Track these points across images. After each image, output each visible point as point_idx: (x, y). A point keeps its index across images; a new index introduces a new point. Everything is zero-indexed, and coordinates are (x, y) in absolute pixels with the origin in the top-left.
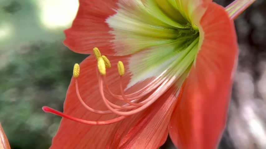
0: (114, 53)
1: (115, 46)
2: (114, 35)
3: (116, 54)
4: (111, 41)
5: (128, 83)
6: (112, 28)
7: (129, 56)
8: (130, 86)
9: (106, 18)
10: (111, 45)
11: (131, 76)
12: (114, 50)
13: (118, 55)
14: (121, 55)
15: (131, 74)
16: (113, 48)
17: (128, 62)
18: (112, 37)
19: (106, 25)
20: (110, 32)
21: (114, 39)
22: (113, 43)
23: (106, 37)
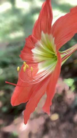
4: (33, 57)
5: (37, 72)
7: (38, 63)
8: (38, 73)
9: (31, 49)
10: (33, 59)
11: (39, 69)
14: (36, 62)
18: (33, 56)
19: (31, 52)
20: (32, 54)
23: (31, 56)
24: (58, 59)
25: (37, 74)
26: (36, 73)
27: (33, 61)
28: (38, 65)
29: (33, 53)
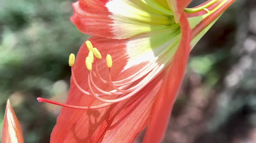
0: (114, 36)
1: (114, 30)
2: (113, 20)
3: (115, 37)
4: (111, 25)
5: (124, 65)
6: (111, 13)
7: (127, 40)
8: (126, 68)
9: (106, 2)
10: (111, 29)
11: (128, 58)
12: (113, 33)
13: (117, 38)
14: (120, 38)
15: (128, 57)
16: (112, 32)
17: (126, 45)
18: (110, 21)
19: (106, 9)
20: (110, 16)
21: (113, 23)
22: (112, 27)
23: (106, 21)
24: (181, 29)
25: (122, 71)
26: (122, 68)
27: (111, 34)
28: (125, 46)
29: (110, 13)
